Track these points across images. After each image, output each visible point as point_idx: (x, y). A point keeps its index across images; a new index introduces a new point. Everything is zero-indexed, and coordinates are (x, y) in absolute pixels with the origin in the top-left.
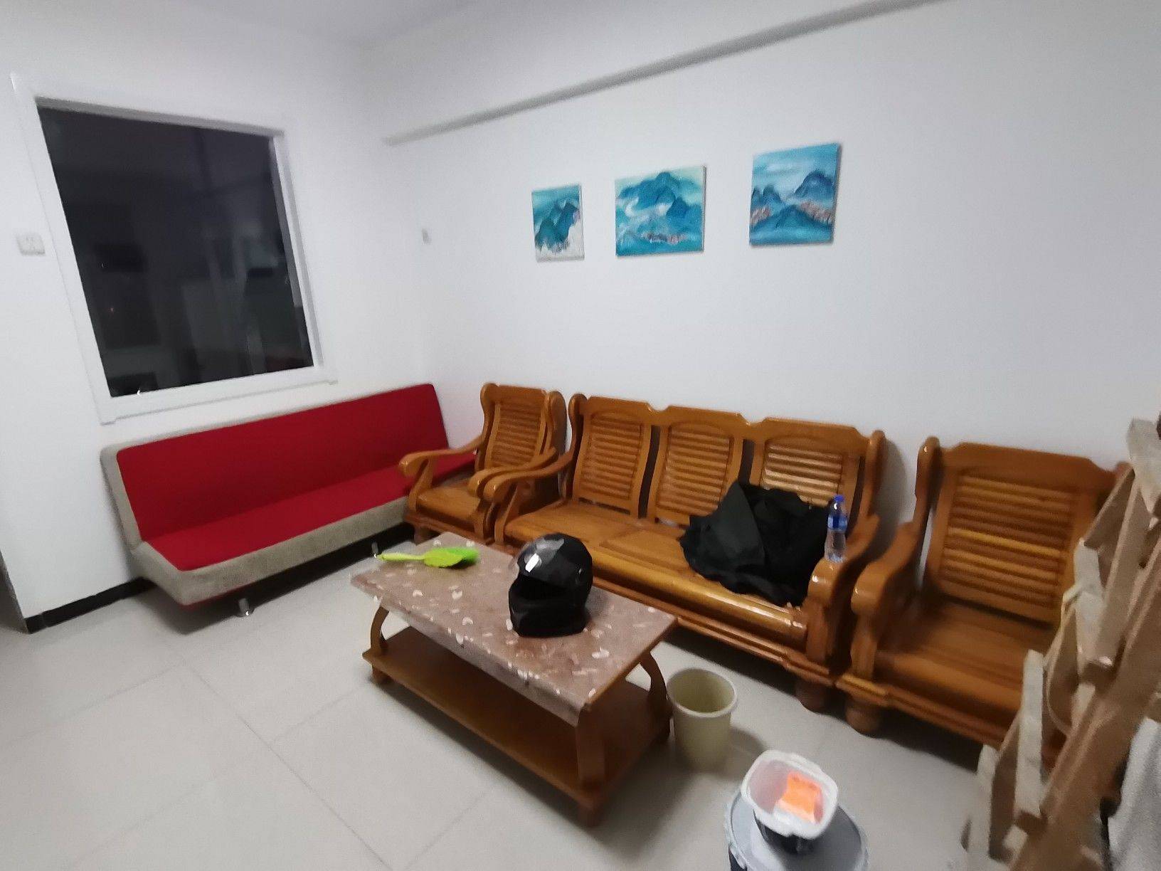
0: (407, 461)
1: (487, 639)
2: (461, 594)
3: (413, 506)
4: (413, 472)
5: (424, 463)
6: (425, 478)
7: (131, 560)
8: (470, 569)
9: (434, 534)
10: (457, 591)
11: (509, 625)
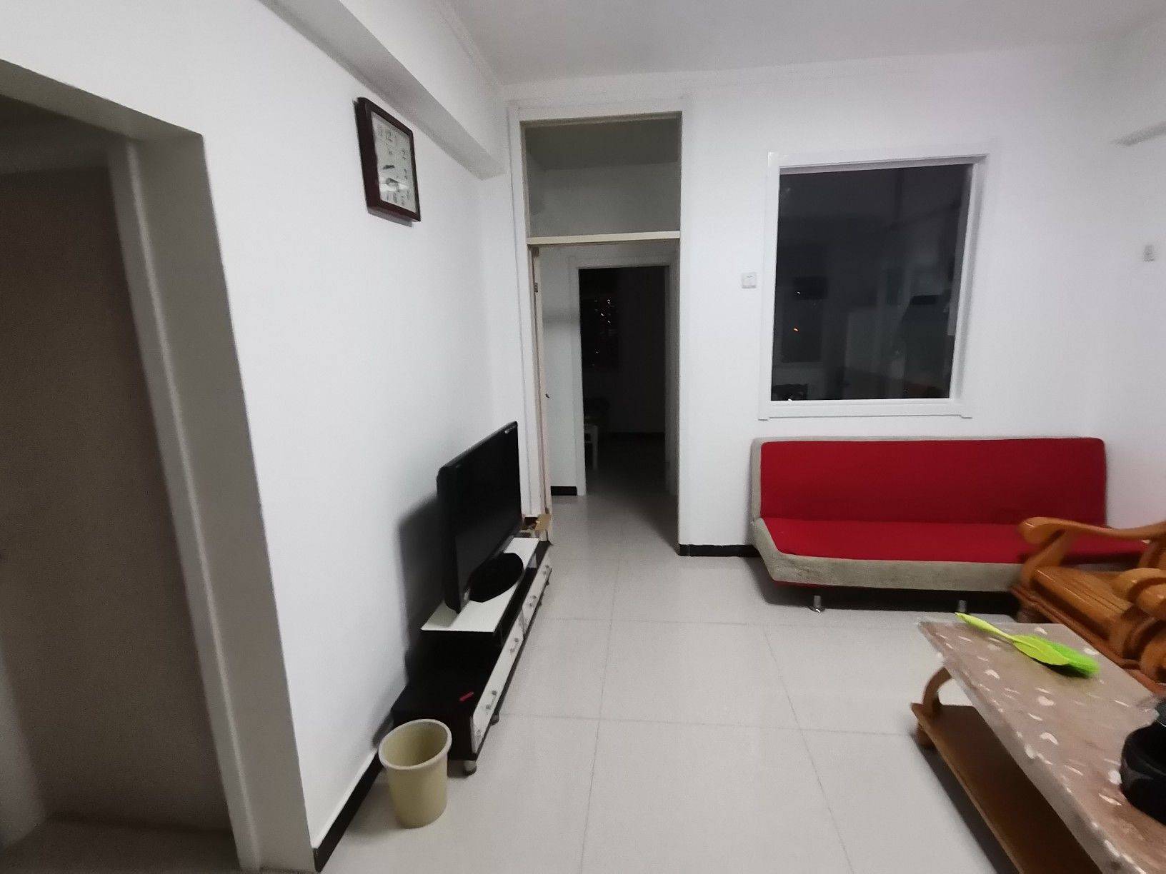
0: (1034, 524)
1: (1072, 776)
2: (1050, 703)
3: (1026, 578)
4: (1037, 540)
5: (1058, 533)
6: (1054, 550)
7: (750, 530)
8: (1077, 681)
9: (1041, 619)
10: (1048, 697)
11: (1115, 778)
